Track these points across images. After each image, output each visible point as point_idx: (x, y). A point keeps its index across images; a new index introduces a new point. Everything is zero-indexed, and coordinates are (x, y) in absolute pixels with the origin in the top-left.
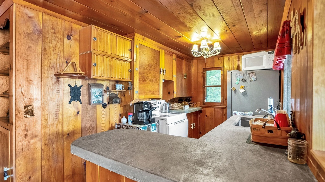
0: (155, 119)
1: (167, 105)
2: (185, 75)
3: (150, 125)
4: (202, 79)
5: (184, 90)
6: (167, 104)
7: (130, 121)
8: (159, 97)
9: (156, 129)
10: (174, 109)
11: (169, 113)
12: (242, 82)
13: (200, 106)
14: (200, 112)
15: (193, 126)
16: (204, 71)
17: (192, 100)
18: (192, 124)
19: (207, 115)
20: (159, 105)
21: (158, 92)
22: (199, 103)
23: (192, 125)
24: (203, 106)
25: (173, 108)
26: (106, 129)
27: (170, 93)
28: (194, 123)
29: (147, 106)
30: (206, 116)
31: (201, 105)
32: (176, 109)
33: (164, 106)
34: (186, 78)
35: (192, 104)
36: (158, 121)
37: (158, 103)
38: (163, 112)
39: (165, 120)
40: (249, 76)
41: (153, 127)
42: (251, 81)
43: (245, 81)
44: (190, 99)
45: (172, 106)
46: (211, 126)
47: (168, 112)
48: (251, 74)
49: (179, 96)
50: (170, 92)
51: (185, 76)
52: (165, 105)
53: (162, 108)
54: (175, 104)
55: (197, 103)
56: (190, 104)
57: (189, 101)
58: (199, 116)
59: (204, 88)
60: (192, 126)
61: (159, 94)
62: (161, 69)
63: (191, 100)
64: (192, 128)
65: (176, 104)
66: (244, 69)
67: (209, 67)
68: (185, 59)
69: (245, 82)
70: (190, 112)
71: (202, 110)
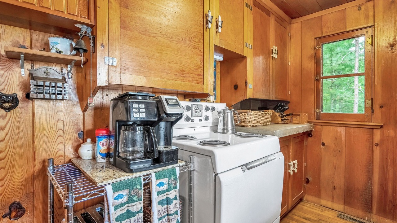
0: (177, 150)
1: (229, 114)
2: (274, 49)
3: (150, 174)
4: (313, 61)
5: (271, 84)
6: (229, 111)
7: (99, 155)
8: (203, 89)
9: (175, 188)
10: (248, 125)
11: (232, 133)
13: (308, 122)
14: (308, 134)
15: (294, 167)
16: (318, 44)
17: (288, 108)
18: (291, 163)
19: (324, 141)
20: (209, 113)
21: (198, 75)
22: (304, 116)
23: (289, 166)
24: (315, 121)
25: (245, 122)
26: (16, 176)
27: (237, 88)
28: (296, 161)
29: (143, 106)
30: (323, 144)
31: (309, 118)
32: (253, 126)
33: (221, 118)
34: (276, 57)
35: (289, 117)
36: (190, 157)
37: (207, 109)
38: (219, 130)
39: (211, 155)
41: (165, 181)
44: (284, 105)
45: (242, 117)
46: (335, 168)
47: (230, 131)
49: (260, 95)
50: (238, 84)
51: (274, 51)
52: (224, 113)
53: (218, 123)
54: (249, 113)
55: (299, 115)
56: (286, 116)
57: (281, 111)
58: (305, 143)
59: (318, 81)
60: (291, 168)
61: (201, 80)
62: (207, 16)
63: (286, 109)
64: (289, 173)
65: (253, 113)
67: (331, 33)
68: (274, 16)
70: (288, 135)
71: (312, 131)
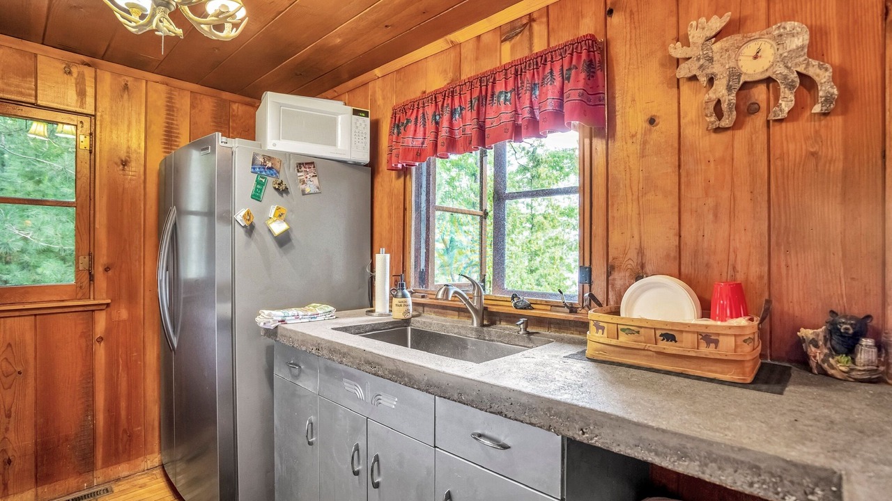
12: (276, 193)
40: (299, 174)
42: (304, 193)
43: (286, 191)
48: (303, 169)
66: (274, 145)
69: (284, 195)
